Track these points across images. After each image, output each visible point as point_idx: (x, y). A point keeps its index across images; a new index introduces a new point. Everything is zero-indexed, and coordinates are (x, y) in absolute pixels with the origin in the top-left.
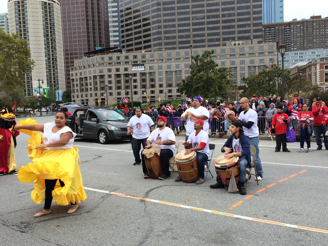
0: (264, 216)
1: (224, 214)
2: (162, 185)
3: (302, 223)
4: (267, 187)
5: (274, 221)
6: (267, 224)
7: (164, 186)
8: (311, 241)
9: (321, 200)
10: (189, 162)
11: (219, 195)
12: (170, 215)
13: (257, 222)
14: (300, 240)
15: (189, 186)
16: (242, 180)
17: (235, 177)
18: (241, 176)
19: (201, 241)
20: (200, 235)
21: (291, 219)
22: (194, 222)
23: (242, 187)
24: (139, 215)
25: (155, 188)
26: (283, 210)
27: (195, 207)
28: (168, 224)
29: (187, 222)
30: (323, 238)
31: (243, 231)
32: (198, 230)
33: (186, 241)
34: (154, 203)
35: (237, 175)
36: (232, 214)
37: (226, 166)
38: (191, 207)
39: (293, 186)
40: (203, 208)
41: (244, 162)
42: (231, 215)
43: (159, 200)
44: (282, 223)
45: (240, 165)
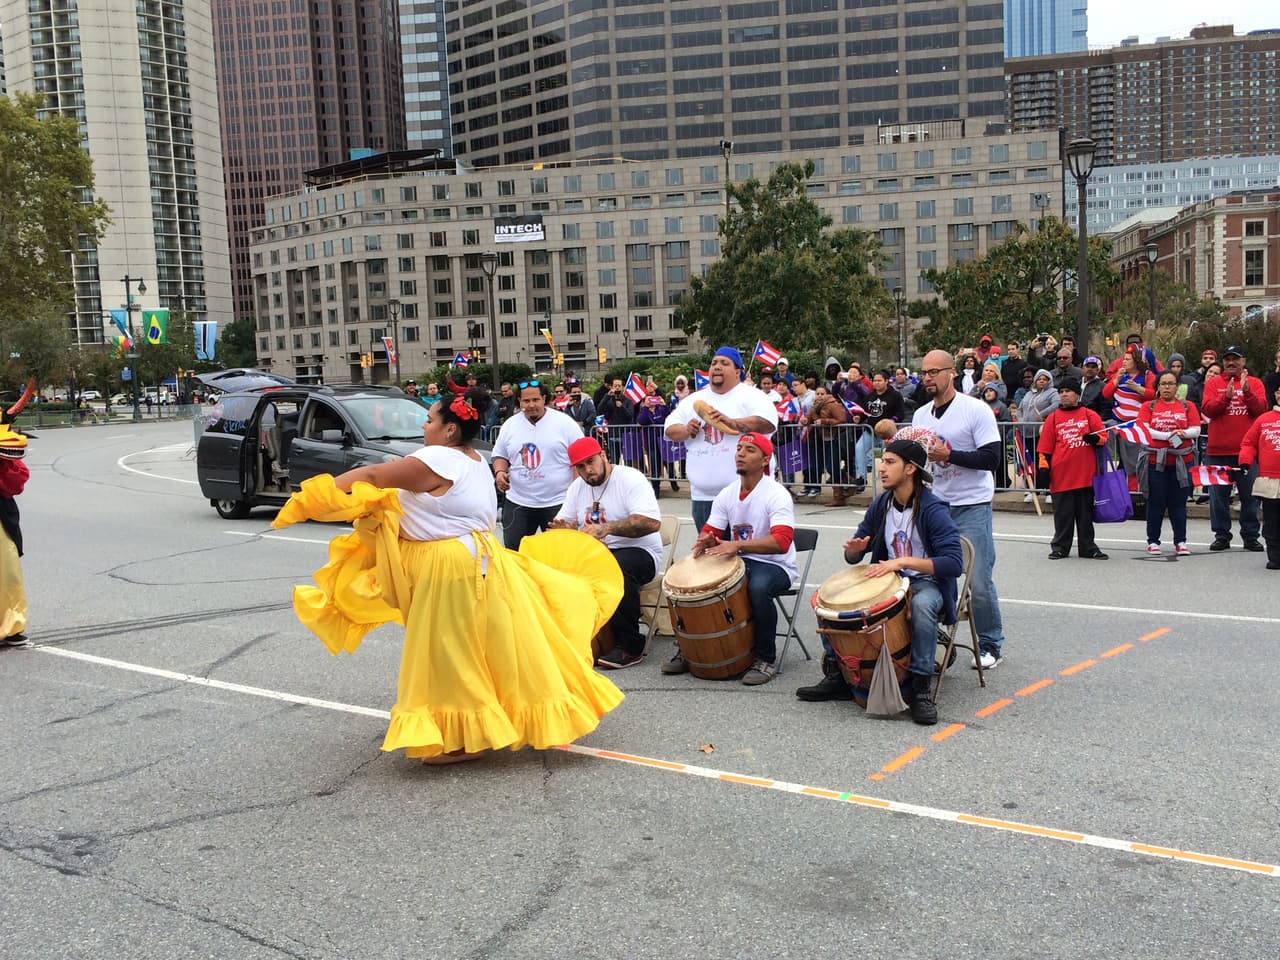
0: (1005, 806)
1: (851, 799)
3: (1150, 832)
4: (1017, 694)
5: (1043, 825)
6: (1016, 835)
8: (1183, 899)
9: (1222, 742)
10: (717, 599)
11: (832, 726)
12: (644, 805)
13: (976, 827)
14: (1140, 899)
15: (715, 690)
16: (921, 666)
17: (896, 656)
18: (919, 655)
19: (762, 904)
20: (755, 881)
21: (1106, 817)
22: (734, 830)
23: (920, 696)
24: (524, 803)
26: (1077, 781)
27: (739, 771)
28: (633, 838)
29: (707, 830)
30: (1229, 890)
31: (921, 862)
32: (749, 860)
33: (705, 901)
34: (581, 756)
35: (903, 650)
36: (883, 797)
37: (859, 616)
38: (723, 773)
39: (1116, 689)
40: (769, 777)
42: (877, 803)
43: (600, 745)
44: (1073, 833)
45: (915, 609)
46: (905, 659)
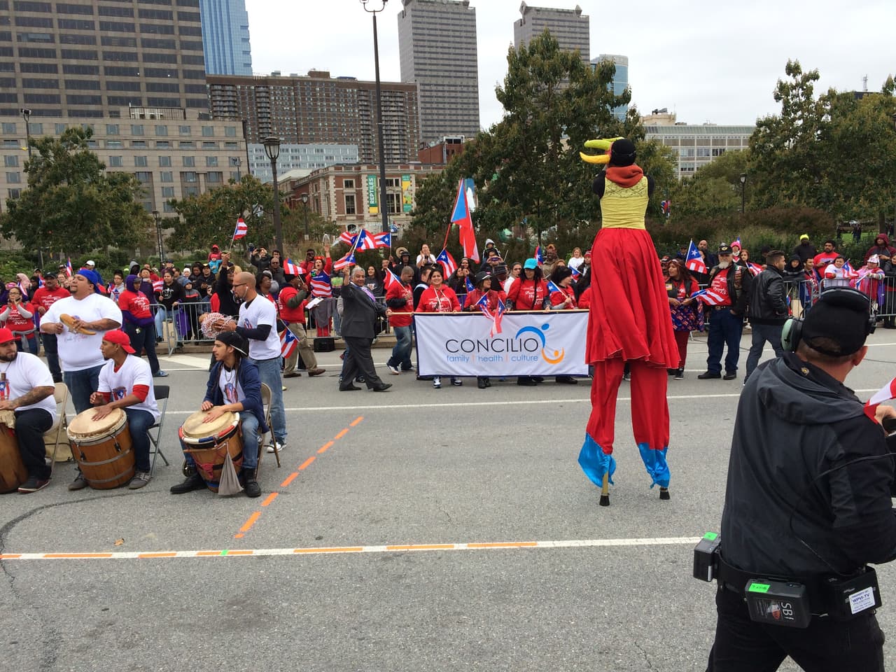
0: (316, 539)
1: (230, 553)
2: (33, 507)
3: (393, 538)
4: (299, 469)
5: (340, 546)
6: (328, 555)
7: (43, 508)
8: (419, 572)
10: (109, 438)
11: (198, 508)
13: (306, 555)
14: (400, 577)
15: (112, 496)
16: (249, 463)
17: (234, 460)
18: (248, 457)
19: (199, 635)
20: (189, 621)
21: (369, 534)
22: (163, 590)
23: (250, 481)
25: (17, 521)
26: (348, 516)
27: (150, 549)
28: (94, 612)
29: (144, 595)
30: (438, 562)
31: (283, 584)
32: (179, 607)
33: (161, 642)
34: (32, 561)
35: (239, 455)
36: (247, 548)
37: (212, 439)
38: (140, 553)
39: (349, 458)
40: (171, 550)
41: (251, 423)
42: (245, 553)
43: (44, 550)
44: (357, 547)
45: (244, 431)
46: (240, 460)
